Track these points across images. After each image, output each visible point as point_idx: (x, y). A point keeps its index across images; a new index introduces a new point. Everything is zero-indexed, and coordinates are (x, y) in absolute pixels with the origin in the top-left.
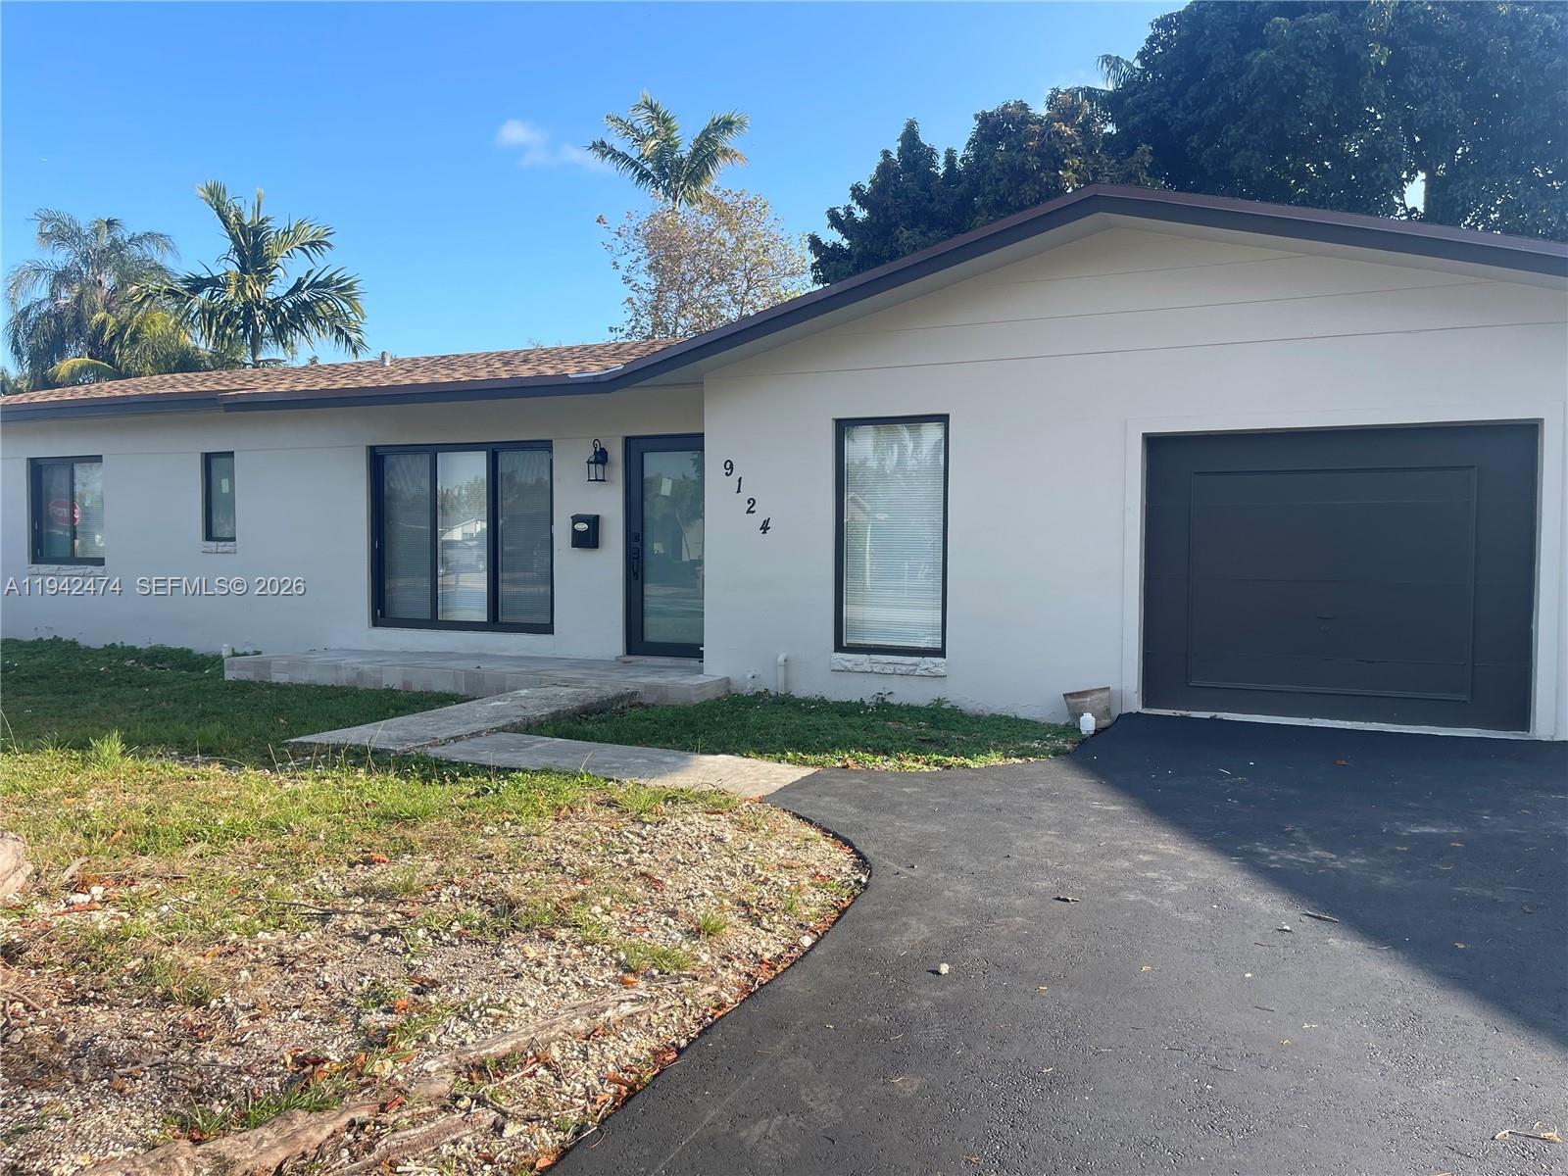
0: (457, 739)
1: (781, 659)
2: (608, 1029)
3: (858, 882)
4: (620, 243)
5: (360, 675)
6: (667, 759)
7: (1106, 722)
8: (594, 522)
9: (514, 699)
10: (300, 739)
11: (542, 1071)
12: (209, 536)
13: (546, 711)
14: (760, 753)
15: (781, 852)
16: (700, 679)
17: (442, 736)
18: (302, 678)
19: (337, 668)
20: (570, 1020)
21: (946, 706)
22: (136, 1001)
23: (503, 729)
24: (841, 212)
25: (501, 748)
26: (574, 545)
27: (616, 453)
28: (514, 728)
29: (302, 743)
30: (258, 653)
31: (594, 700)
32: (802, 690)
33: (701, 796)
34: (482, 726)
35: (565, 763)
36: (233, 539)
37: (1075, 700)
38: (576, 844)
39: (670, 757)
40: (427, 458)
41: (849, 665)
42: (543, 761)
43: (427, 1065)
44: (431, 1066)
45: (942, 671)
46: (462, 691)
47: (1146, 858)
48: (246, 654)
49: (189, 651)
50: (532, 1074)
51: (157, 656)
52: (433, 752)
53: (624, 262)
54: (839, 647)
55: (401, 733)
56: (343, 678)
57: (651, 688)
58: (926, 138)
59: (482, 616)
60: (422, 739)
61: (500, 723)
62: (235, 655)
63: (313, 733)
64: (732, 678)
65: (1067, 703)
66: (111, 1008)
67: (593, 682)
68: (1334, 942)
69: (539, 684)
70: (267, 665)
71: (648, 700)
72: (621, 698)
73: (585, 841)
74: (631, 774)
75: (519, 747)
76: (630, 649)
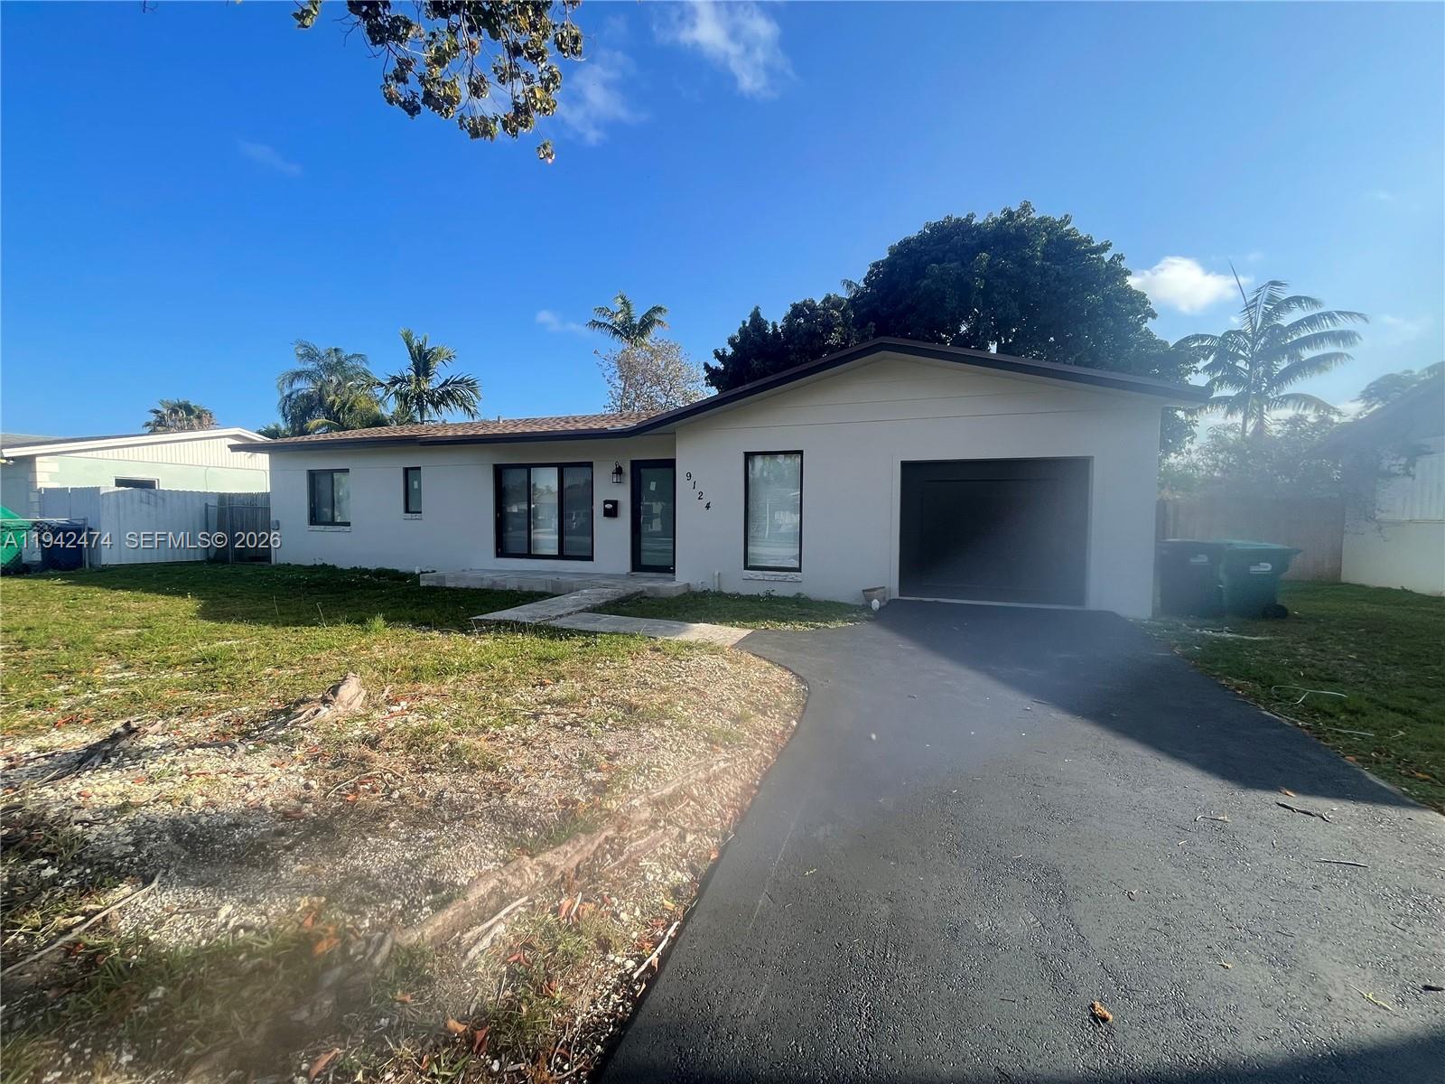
0: (561, 616)
1: (716, 573)
2: (716, 777)
3: (804, 690)
4: (605, 365)
5: (495, 582)
6: (675, 626)
7: (884, 604)
8: (615, 503)
9: (582, 595)
10: (477, 617)
11: (692, 803)
12: (407, 511)
13: (602, 601)
14: (721, 623)
15: (757, 674)
16: (674, 584)
17: (554, 615)
18: (463, 585)
19: (482, 579)
20: (697, 772)
21: (802, 597)
22: (454, 769)
23: (581, 611)
24: (720, 351)
25: (585, 621)
26: (605, 516)
27: (627, 469)
28: (588, 610)
29: (479, 620)
30: (434, 572)
31: (624, 595)
32: (727, 589)
33: (703, 645)
34: (572, 609)
35: (622, 629)
36: (420, 513)
37: (868, 593)
38: (650, 672)
39: (676, 625)
40: (526, 471)
41: (752, 576)
42: (612, 628)
43: (633, 802)
44: (636, 802)
45: (800, 579)
46: (550, 590)
47: (941, 674)
48: (427, 572)
49: (397, 571)
50: (688, 805)
51: (380, 573)
52: (552, 623)
53: (608, 374)
54: (746, 568)
55: (531, 614)
56: (485, 585)
57: (650, 589)
58: (763, 316)
59: (556, 552)
60: (544, 616)
61: (581, 608)
62: (422, 573)
63: (482, 614)
64: (691, 583)
65: (865, 596)
66: (441, 774)
67: (620, 586)
68: (1054, 715)
69: (592, 587)
70: (443, 578)
71: (651, 594)
72: (636, 594)
73: (654, 671)
74: (661, 634)
75: (596, 621)
76: (634, 569)
